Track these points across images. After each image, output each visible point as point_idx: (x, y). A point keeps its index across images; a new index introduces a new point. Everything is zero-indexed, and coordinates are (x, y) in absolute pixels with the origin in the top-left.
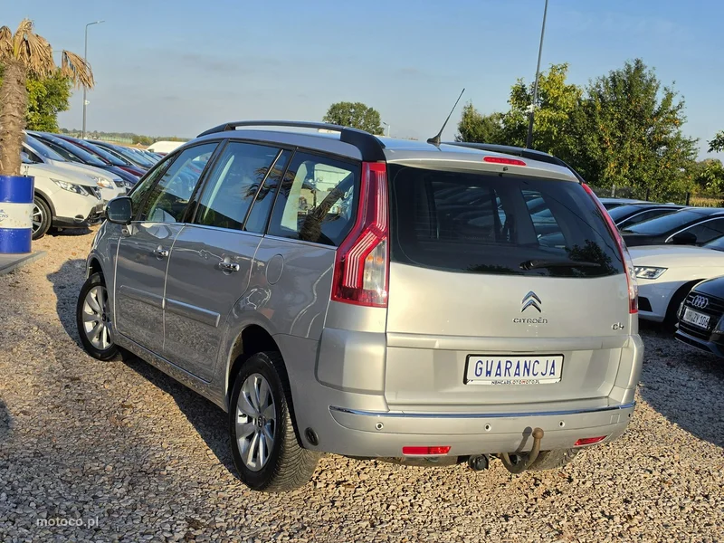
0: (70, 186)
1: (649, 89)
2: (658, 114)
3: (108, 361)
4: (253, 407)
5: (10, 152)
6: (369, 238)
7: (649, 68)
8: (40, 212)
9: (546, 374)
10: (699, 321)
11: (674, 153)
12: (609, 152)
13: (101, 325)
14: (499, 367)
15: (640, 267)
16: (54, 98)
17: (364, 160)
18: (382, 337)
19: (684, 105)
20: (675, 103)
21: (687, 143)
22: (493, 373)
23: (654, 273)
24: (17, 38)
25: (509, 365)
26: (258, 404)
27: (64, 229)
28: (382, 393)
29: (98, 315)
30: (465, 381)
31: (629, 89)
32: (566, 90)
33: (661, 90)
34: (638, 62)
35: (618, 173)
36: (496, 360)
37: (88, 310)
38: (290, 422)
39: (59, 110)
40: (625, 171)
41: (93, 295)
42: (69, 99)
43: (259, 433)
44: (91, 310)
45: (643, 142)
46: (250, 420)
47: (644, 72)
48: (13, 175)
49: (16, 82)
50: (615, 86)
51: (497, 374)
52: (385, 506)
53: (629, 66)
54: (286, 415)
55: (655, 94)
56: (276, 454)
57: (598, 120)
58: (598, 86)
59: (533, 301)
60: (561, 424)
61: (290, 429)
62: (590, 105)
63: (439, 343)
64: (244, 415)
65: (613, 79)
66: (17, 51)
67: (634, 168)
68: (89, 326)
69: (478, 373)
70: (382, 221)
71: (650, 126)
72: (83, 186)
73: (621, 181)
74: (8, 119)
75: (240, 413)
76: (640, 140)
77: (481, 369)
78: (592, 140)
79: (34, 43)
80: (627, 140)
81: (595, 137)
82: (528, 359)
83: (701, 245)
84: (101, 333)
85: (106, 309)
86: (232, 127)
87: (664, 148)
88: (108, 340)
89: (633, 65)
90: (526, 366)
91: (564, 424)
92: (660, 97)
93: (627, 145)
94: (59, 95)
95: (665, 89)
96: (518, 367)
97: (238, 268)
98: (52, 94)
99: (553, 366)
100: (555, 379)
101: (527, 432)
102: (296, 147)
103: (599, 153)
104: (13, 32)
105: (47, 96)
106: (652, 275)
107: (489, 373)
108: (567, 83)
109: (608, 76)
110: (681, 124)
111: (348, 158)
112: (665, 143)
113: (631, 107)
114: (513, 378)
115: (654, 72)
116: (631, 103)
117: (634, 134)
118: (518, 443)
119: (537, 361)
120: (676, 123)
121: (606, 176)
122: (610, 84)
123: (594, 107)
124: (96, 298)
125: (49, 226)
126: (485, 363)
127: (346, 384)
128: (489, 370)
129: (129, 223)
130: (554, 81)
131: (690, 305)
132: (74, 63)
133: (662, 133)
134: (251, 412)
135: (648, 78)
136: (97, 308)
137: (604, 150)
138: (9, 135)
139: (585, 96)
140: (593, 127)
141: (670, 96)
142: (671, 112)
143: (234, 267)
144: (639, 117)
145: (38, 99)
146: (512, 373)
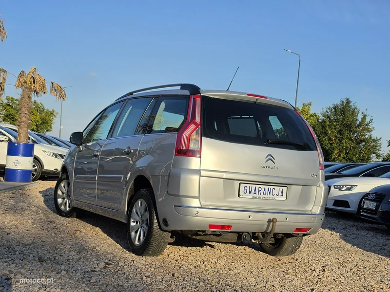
0: (52, 154)
1: (354, 113)
2: (359, 126)
3: (69, 217)
4: (139, 216)
5: (23, 131)
6: (193, 127)
7: (353, 102)
8: (36, 167)
9: (278, 195)
10: (371, 206)
11: (369, 146)
12: (335, 145)
13: (66, 200)
14: (255, 190)
15: (343, 186)
16: (45, 125)
17: (191, 95)
18: (198, 172)
19: (373, 121)
20: (368, 120)
21: (375, 141)
22: (253, 192)
23: (351, 188)
24: (29, 76)
25: (260, 189)
26: (141, 214)
27: (48, 176)
28: (198, 198)
29: (65, 195)
30: (239, 196)
31: (343, 112)
32: (311, 116)
33: (360, 113)
34: (347, 99)
35: (339, 156)
36: (254, 186)
37: (60, 192)
38: (155, 218)
39: (47, 131)
40: (343, 155)
41: (62, 185)
42: (52, 126)
43: (141, 228)
44: (61, 193)
45: (352, 140)
46: (137, 223)
47: (351, 104)
48: (24, 142)
49: (27, 97)
50: (336, 111)
51: (254, 193)
52: (202, 263)
53: (343, 102)
54: (153, 215)
55: (357, 116)
56: (149, 235)
57: (327, 129)
58: (327, 112)
59: (270, 158)
60: (287, 219)
61: (156, 221)
62: (324, 121)
63: (225, 176)
64: (134, 222)
65: (335, 108)
66: (28, 81)
67: (348, 153)
68: (60, 201)
69: (245, 192)
70: (198, 119)
71: (356, 132)
72: (59, 154)
73: (341, 160)
74: (23, 115)
75: (132, 220)
76: (350, 139)
77: (246, 190)
78: (325, 139)
79: (37, 78)
80: (343, 139)
81: (326, 138)
82: (269, 187)
83: (377, 176)
84: (66, 204)
85: (69, 191)
86: (131, 94)
87: (364, 143)
88: (69, 207)
89: (345, 101)
90: (268, 190)
91: (288, 219)
92: (360, 117)
93: (343, 141)
94: (48, 123)
95: (362, 113)
96: (265, 190)
97: (132, 151)
98: (44, 123)
99: (282, 192)
100: (284, 198)
101: (269, 221)
102: (160, 95)
103: (329, 146)
104: (27, 73)
105: (41, 124)
106: (349, 189)
108: (311, 112)
109: (332, 106)
110: (372, 131)
111: (184, 95)
112: (364, 141)
113: (344, 122)
114: (262, 196)
115: (356, 105)
116: (344, 120)
117: (347, 136)
118: (265, 227)
119: (274, 188)
120: (369, 131)
121: (333, 157)
122: (333, 110)
123: (325, 122)
124: (64, 186)
125: (40, 174)
126: (248, 187)
127: (181, 193)
128: (250, 191)
129: (81, 145)
130: (305, 111)
131: (367, 199)
132: (56, 88)
133: (362, 135)
134: (138, 219)
135: (353, 107)
136: (64, 191)
137: (331, 144)
138: (23, 123)
139: (321, 117)
140: (325, 133)
141: (365, 117)
142: (366, 125)
143: (130, 151)
144: (349, 127)
145: (36, 125)
146: (262, 193)
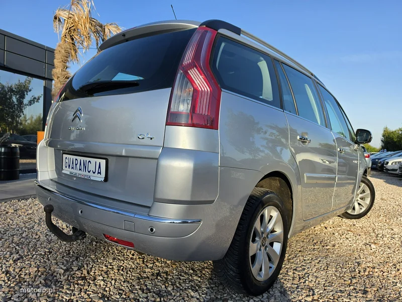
14: (73, 162)
25: (77, 162)
30: (62, 170)
36: (72, 157)
51: (72, 168)
60: (81, 212)
77: (67, 163)
82: (85, 159)
90: (84, 164)
96: (80, 164)
100: (101, 178)
107: (69, 166)
119: (90, 161)
126: (68, 159)
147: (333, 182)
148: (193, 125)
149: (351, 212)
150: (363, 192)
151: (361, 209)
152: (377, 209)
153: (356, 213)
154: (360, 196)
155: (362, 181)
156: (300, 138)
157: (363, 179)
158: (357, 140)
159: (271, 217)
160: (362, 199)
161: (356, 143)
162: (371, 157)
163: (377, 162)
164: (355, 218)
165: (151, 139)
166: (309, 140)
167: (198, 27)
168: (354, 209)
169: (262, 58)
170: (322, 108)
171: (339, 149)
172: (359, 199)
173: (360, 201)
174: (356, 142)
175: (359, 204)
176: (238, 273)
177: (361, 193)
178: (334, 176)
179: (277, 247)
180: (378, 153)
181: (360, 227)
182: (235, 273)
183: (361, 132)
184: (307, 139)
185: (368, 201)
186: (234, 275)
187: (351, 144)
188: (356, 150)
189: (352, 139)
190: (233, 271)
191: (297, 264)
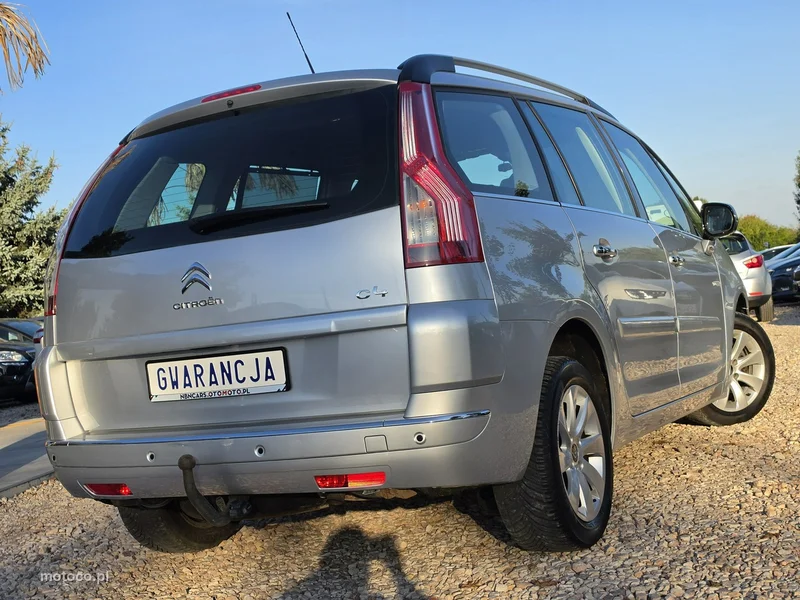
14: (186, 374)
22: (181, 383)
25: (199, 371)
30: (150, 397)
36: (180, 364)
51: (185, 385)
69: (163, 385)
77: (164, 379)
82: (224, 359)
90: (223, 370)
96: (212, 372)
99: (268, 366)
100: (277, 386)
107: (175, 384)
114: (208, 389)
119: (239, 361)
126: (167, 371)
128: (174, 379)
146: (207, 382)
147: (672, 333)
148: (443, 262)
149: (727, 406)
150: (746, 351)
151: (748, 395)
152: (790, 394)
153: (738, 407)
154: (740, 363)
155: (738, 327)
156: (599, 252)
157: (739, 321)
158: (706, 230)
159: (578, 408)
160: (745, 369)
161: (705, 237)
162: (767, 263)
163: (790, 275)
164: (739, 421)
165: (383, 295)
166: (613, 251)
167: (396, 82)
168: (732, 398)
169: (500, 107)
170: (617, 165)
171: (671, 259)
172: (738, 372)
173: (743, 377)
174: (707, 236)
175: (742, 384)
176: (550, 503)
177: (741, 356)
178: (672, 318)
179: (597, 463)
180: (794, 246)
181: (752, 434)
182: (544, 503)
183: (711, 209)
184: (609, 250)
185: (761, 373)
186: (543, 506)
187: (695, 243)
188: (708, 255)
189: (695, 229)
190: (541, 501)
191: (635, 506)
